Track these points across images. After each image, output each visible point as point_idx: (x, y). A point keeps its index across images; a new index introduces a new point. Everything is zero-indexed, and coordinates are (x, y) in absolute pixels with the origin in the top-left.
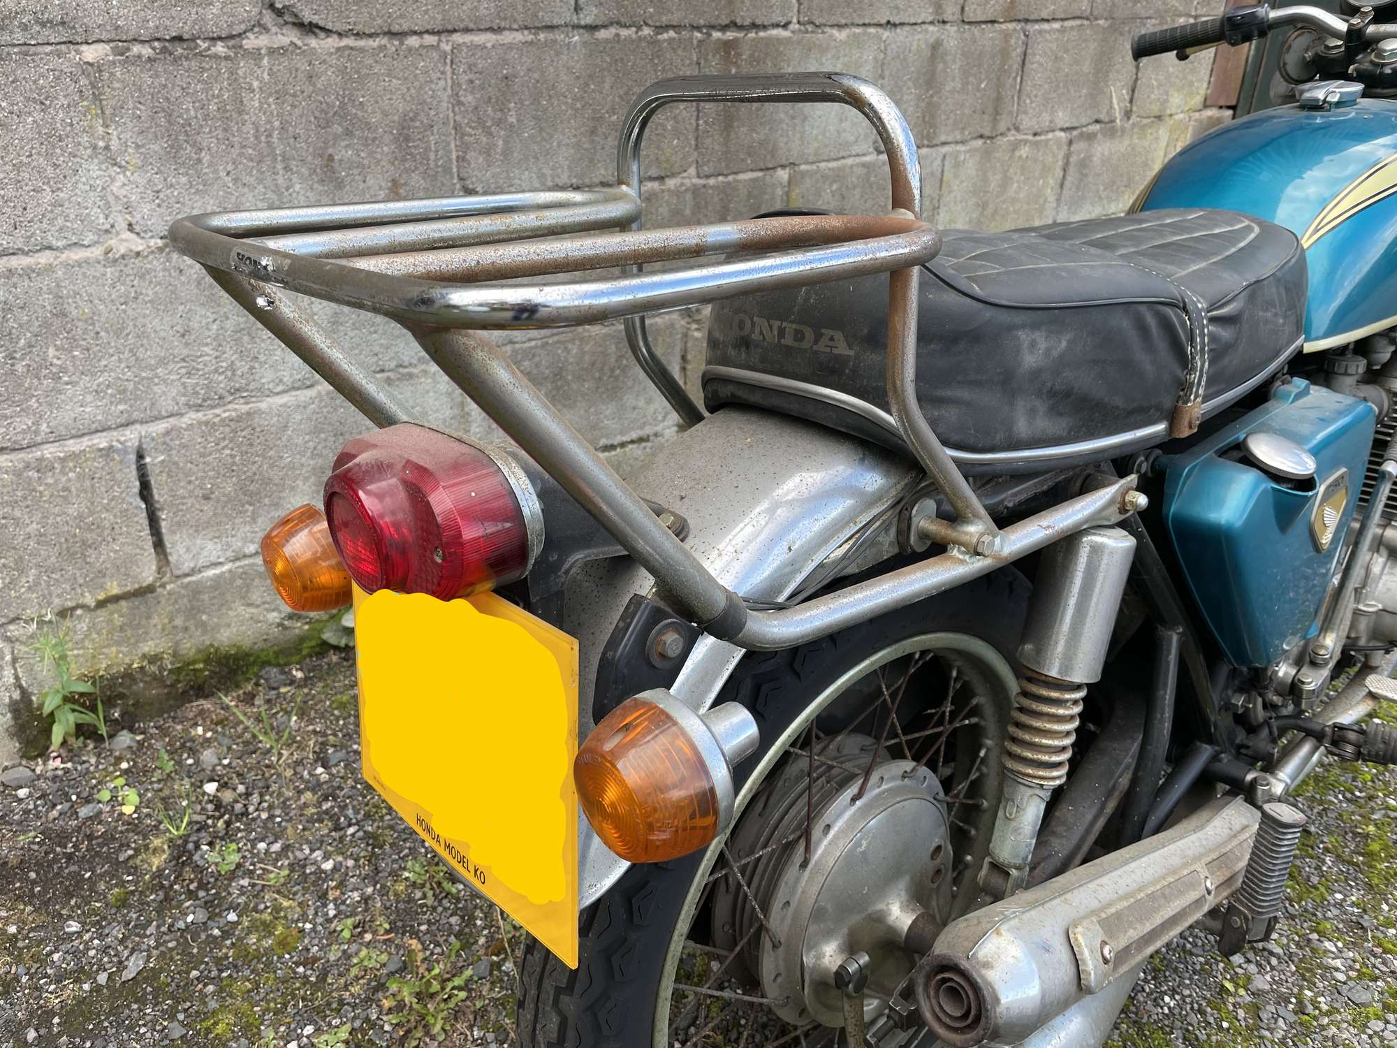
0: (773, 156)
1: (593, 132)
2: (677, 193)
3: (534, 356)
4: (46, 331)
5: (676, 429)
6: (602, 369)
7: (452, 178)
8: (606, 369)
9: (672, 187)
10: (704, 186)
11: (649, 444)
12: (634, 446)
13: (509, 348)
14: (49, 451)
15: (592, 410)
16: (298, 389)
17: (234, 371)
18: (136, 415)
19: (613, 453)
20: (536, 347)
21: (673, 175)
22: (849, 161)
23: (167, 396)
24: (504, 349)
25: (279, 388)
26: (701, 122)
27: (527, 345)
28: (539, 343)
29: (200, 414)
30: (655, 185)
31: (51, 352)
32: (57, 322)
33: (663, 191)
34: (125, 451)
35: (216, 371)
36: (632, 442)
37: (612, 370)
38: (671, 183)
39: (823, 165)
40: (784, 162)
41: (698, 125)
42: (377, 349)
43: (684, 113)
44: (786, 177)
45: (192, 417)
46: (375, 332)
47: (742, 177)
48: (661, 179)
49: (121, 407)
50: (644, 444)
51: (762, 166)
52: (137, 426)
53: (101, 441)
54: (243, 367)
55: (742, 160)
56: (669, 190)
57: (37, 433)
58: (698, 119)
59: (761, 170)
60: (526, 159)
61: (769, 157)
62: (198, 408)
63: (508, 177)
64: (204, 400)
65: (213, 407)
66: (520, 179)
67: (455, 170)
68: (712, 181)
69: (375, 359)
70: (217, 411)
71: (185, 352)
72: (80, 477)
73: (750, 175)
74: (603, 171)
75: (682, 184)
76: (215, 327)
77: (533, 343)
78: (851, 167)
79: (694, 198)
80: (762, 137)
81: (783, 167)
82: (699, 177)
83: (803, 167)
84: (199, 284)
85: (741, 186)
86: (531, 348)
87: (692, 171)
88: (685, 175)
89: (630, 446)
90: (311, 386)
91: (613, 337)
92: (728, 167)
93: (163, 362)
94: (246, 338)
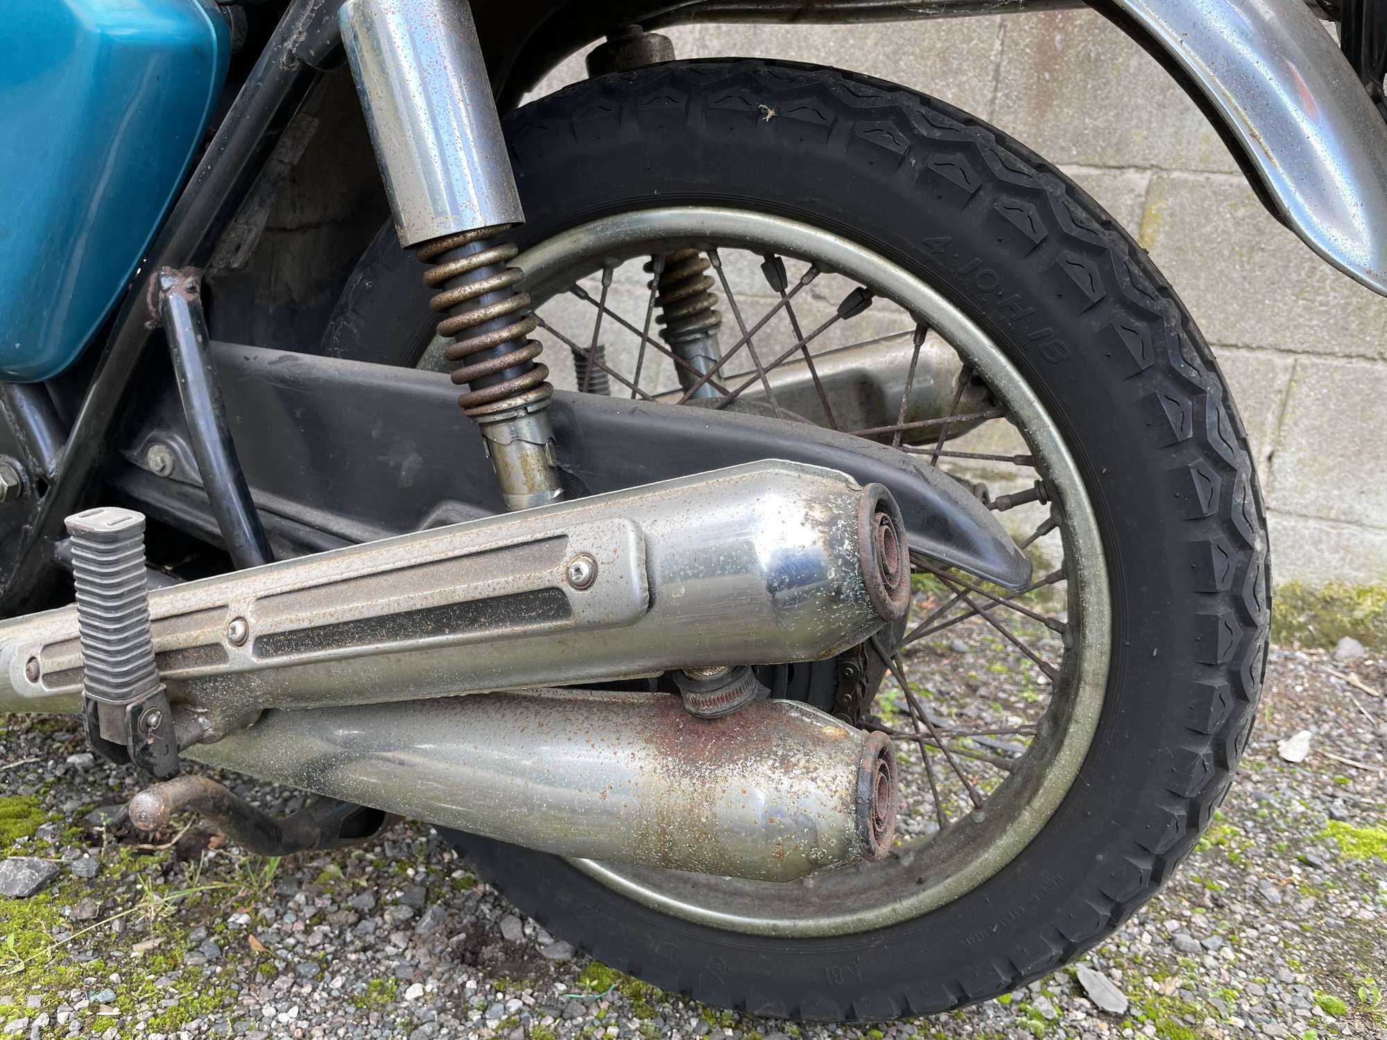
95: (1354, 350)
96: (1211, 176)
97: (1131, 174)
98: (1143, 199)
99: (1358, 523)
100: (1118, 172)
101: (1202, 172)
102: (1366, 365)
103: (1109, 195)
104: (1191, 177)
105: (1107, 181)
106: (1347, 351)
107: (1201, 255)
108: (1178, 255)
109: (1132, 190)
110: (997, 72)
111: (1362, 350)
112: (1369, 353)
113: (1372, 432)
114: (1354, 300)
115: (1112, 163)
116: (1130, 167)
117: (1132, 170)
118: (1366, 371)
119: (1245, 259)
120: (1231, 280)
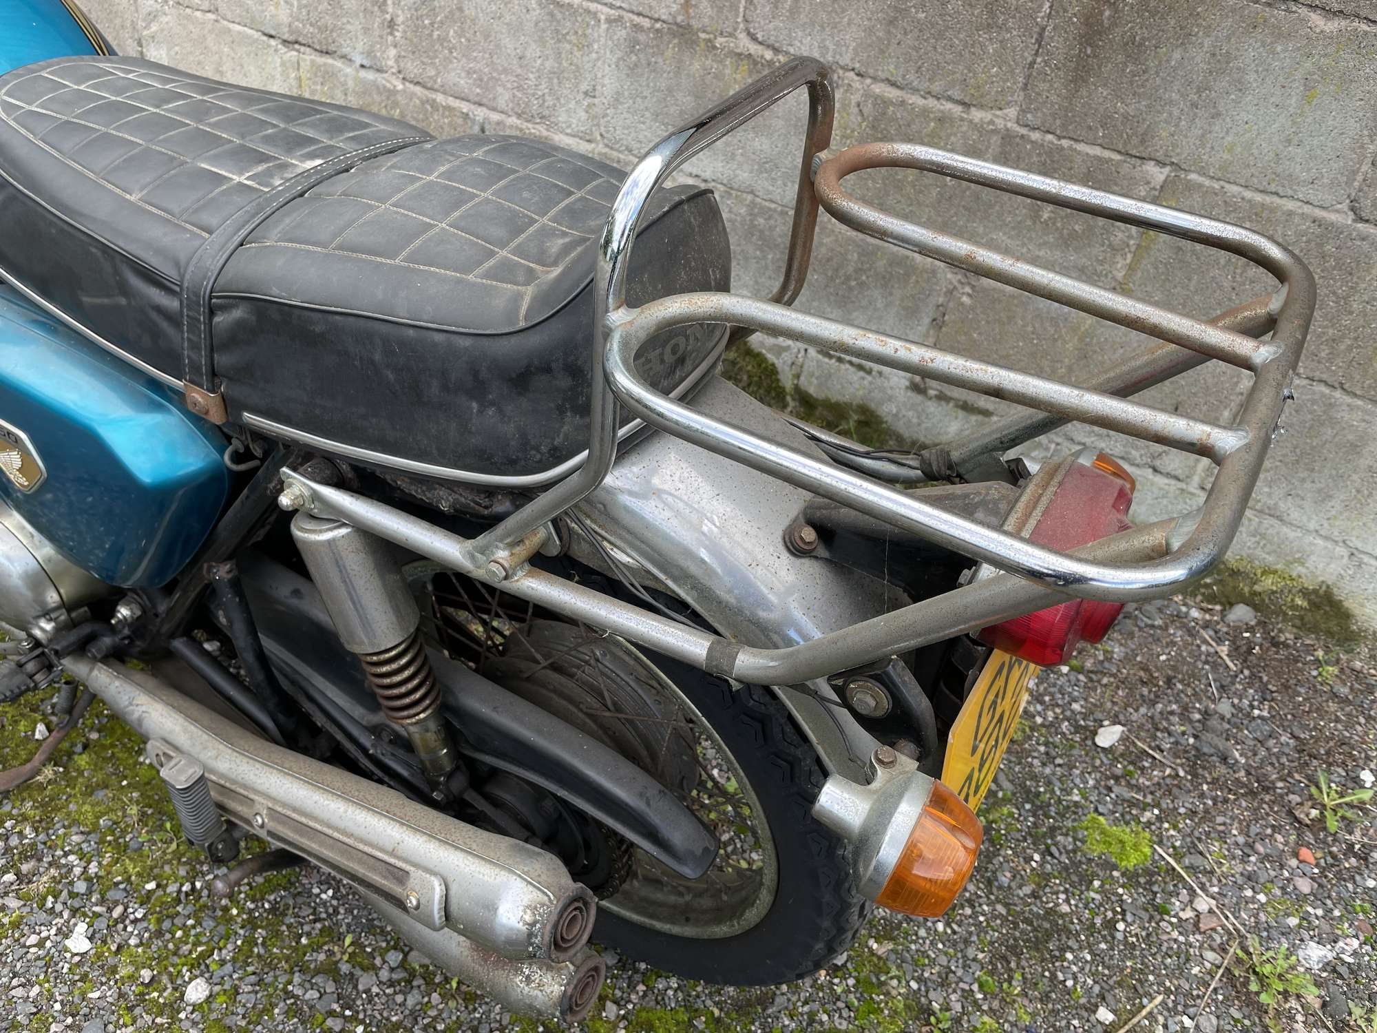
0: (1143, 142)
1: (892, 22)
2: (978, 127)
3: (770, 217)
4: (450, 17)
5: (907, 383)
6: (837, 270)
7: (737, 16)
8: (841, 272)
9: (976, 120)
10: (1022, 136)
11: (869, 378)
12: (852, 369)
13: (750, 197)
14: (440, 98)
15: (815, 304)
16: (581, 138)
17: (544, 101)
18: (485, 101)
19: (826, 360)
20: (775, 210)
21: (981, 107)
22: (1290, 205)
23: (503, 98)
24: (745, 195)
25: (569, 131)
26: (1039, 60)
27: (767, 204)
28: (779, 209)
29: (519, 122)
30: (957, 110)
31: (451, 32)
32: (457, 14)
33: (962, 119)
34: (473, 121)
35: (534, 95)
36: (851, 363)
37: (848, 278)
38: (977, 115)
39: (1234, 189)
40: (1160, 155)
41: (1035, 62)
42: (641, 137)
43: (1017, 41)
44: (1162, 177)
45: (513, 120)
46: (643, 123)
47: (1081, 147)
48: (966, 105)
49: (478, 90)
50: (862, 374)
51: (1120, 147)
52: (484, 109)
53: (465, 107)
54: (550, 101)
55: (1090, 128)
56: (971, 121)
57: (435, 82)
58: (1037, 54)
59: (1119, 152)
60: (813, 24)
61: (1135, 141)
62: (519, 116)
63: (789, 36)
64: (524, 113)
65: (528, 121)
66: (801, 42)
67: (741, 10)
68: (1035, 136)
69: (638, 145)
70: (530, 126)
71: (519, 71)
72: (450, 124)
73: (1097, 151)
74: (892, 68)
75: (991, 122)
76: (539, 62)
77: (773, 206)
78: (1290, 214)
79: (1002, 145)
80: (1131, 111)
81: (1161, 163)
82: (1017, 123)
83: (1193, 176)
84: (536, 24)
85: (1079, 159)
86: (770, 209)
87: (1012, 112)
88: (998, 113)
89: (848, 366)
90: (589, 141)
91: (859, 246)
92: (1064, 126)
93: (505, 71)
94: (555, 81)
95: (1317, 374)
96: (1227, 186)
97: (1150, 167)
98: (1157, 193)
99: (1280, 518)
100: (1139, 162)
101: (1219, 180)
102: (1326, 390)
103: (1125, 183)
104: (1207, 182)
105: (1126, 169)
106: (1311, 375)
107: (1198, 259)
108: (1177, 253)
109: (1148, 183)
110: (1041, 35)
111: (1324, 377)
112: (1330, 381)
113: (1313, 448)
114: (1331, 331)
115: (1134, 152)
116: (1151, 159)
117: (1153, 163)
118: (1323, 395)
119: (1239, 271)
120: (1220, 287)
